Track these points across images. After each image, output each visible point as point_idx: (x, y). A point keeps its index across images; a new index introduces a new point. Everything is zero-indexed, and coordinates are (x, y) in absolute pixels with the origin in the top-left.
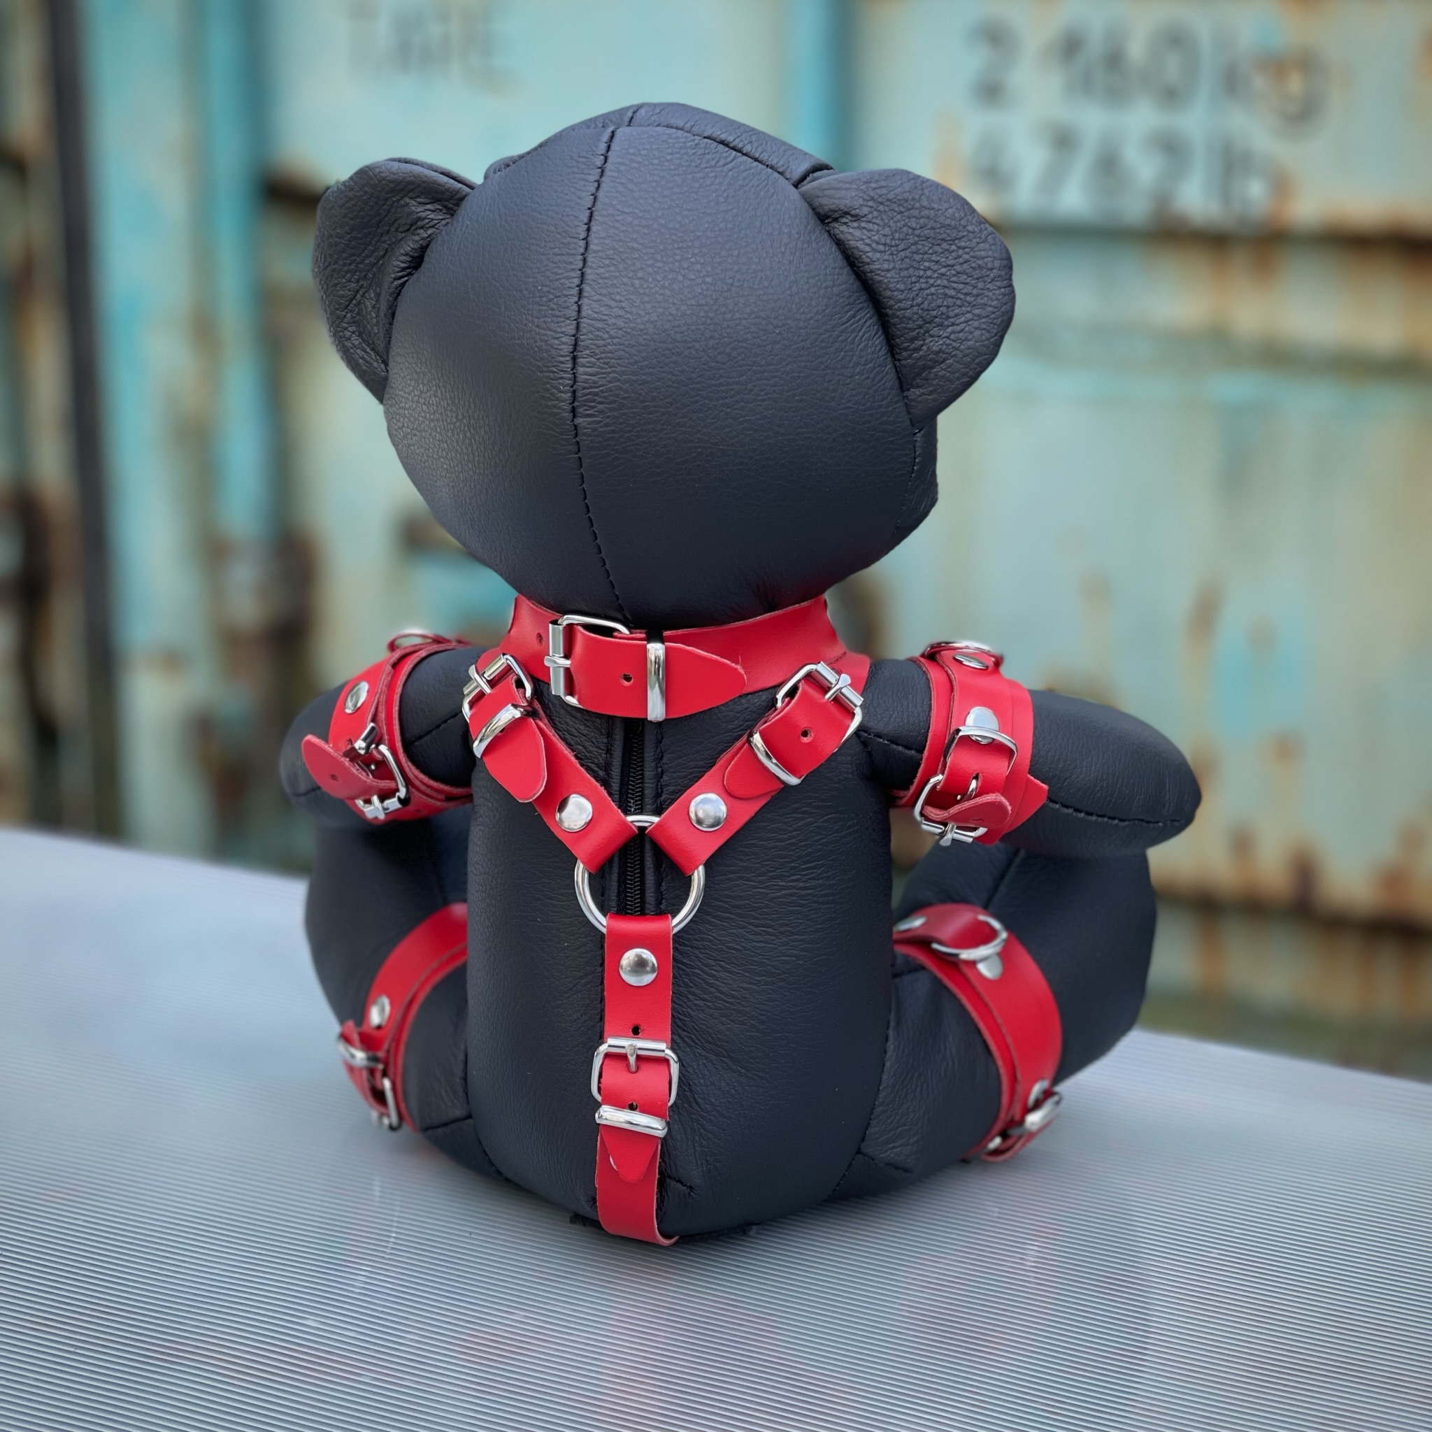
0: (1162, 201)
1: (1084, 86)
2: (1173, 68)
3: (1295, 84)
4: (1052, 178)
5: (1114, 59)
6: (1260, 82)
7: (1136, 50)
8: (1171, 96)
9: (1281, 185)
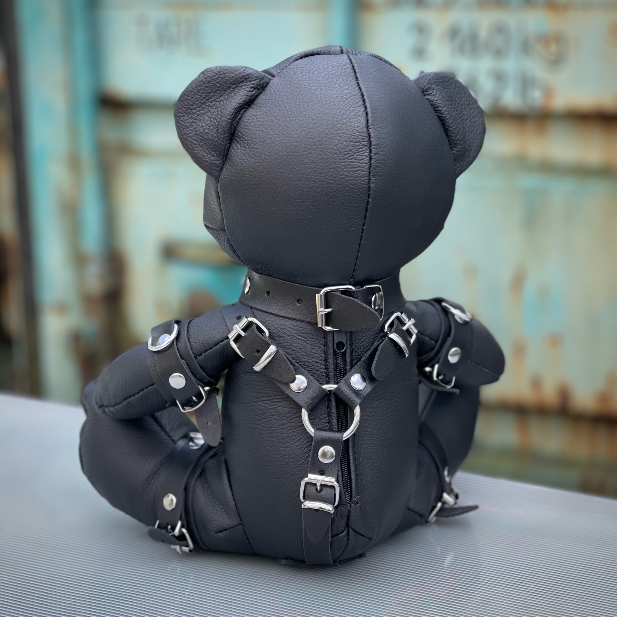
0: (496, 99)
1: (461, 49)
2: (499, 42)
3: (553, 47)
5: (474, 38)
6: (538, 47)
7: (483, 33)
8: (499, 53)
9: (548, 92)
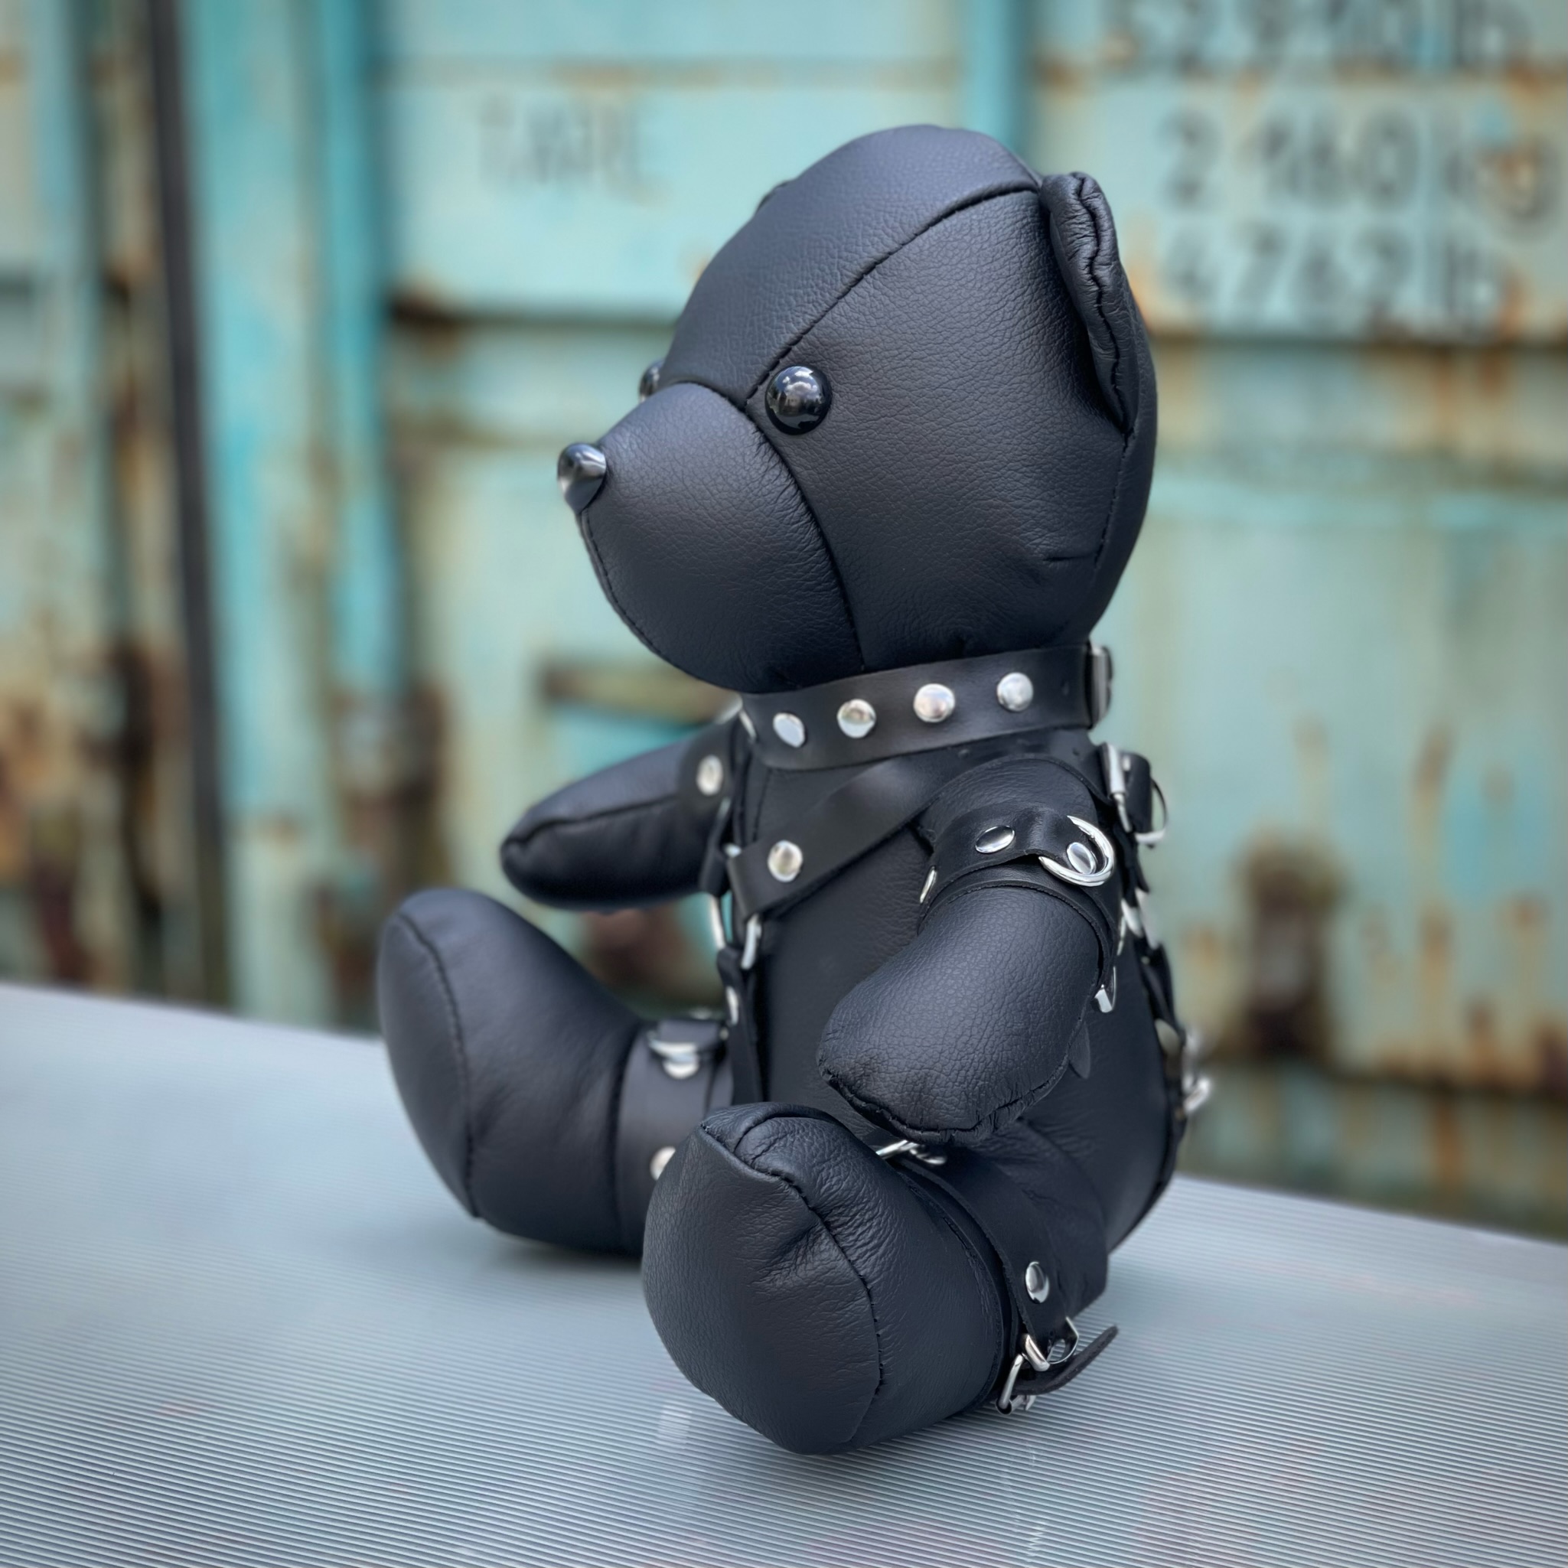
0: (1379, 307)
1: (1290, 182)
2: (1388, 162)
3: (1525, 177)
4: (1256, 285)
5: (1323, 153)
6: (1486, 177)
7: (1348, 143)
8: (1387, 193)
9: (1511, 288)
